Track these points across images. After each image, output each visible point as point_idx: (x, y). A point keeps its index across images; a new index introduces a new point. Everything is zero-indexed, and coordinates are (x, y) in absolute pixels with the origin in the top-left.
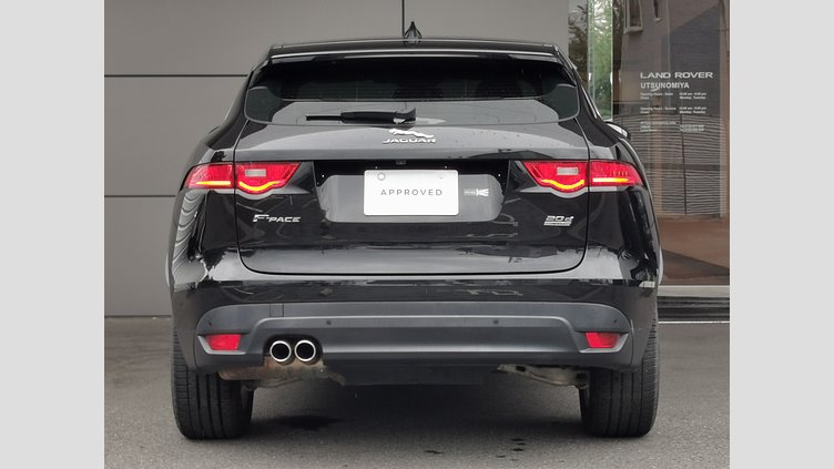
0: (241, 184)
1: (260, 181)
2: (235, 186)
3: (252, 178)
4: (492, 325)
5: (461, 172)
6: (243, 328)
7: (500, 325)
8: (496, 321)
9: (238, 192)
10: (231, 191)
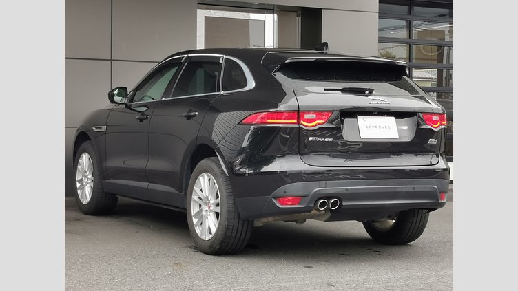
0: (302, 122)
1: (312, 121)
2: (299, 123)
3: (308, 119)
4: (412, 190)
5: (396, 118)
6: (306, 193)
7: (416, 190)
8: (414, 188)
9: (301, 126)
10: (297, 125)
